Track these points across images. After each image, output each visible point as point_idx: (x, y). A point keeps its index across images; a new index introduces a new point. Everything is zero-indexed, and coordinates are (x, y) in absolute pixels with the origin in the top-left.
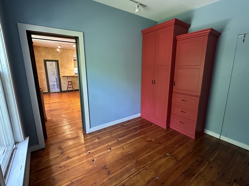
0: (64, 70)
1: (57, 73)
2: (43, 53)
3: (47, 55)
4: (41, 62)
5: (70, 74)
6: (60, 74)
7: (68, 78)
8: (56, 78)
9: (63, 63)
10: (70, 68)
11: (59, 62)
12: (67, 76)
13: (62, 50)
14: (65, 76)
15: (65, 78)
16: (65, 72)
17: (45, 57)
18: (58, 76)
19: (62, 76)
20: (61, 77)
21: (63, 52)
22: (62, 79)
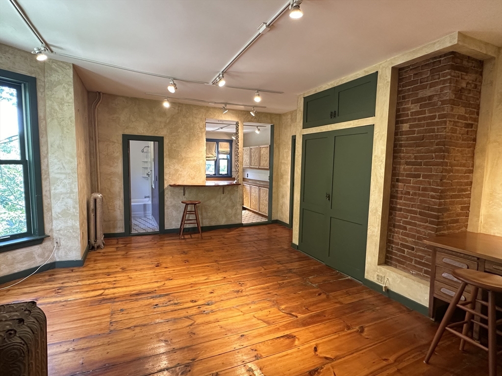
0: (177, 167)
1: (157, 174)
2: (123, 116)
3: (133, 120)
4: (115, 143)
5: (193, 178)
6: (166, 177)
7: (186, 192)
8: (152, 188)
9: (175, 145)
10: (194, 161)
11: (166, 141)
12: (184, 186)
13: (177, 108)
14: (177, 184)
15: (177, 190)
16: (180, 172)
17: (127, 128)
18: (157, 183)
19: (170, 186)
20: (167, 188)
21: (178, 113)
22: (169, 193)
